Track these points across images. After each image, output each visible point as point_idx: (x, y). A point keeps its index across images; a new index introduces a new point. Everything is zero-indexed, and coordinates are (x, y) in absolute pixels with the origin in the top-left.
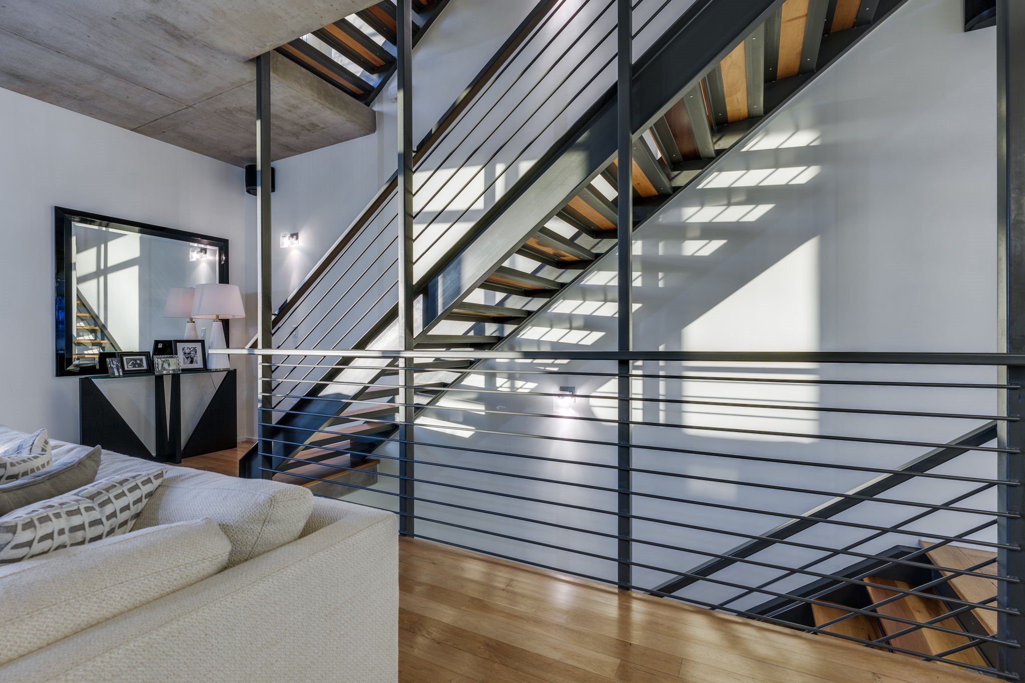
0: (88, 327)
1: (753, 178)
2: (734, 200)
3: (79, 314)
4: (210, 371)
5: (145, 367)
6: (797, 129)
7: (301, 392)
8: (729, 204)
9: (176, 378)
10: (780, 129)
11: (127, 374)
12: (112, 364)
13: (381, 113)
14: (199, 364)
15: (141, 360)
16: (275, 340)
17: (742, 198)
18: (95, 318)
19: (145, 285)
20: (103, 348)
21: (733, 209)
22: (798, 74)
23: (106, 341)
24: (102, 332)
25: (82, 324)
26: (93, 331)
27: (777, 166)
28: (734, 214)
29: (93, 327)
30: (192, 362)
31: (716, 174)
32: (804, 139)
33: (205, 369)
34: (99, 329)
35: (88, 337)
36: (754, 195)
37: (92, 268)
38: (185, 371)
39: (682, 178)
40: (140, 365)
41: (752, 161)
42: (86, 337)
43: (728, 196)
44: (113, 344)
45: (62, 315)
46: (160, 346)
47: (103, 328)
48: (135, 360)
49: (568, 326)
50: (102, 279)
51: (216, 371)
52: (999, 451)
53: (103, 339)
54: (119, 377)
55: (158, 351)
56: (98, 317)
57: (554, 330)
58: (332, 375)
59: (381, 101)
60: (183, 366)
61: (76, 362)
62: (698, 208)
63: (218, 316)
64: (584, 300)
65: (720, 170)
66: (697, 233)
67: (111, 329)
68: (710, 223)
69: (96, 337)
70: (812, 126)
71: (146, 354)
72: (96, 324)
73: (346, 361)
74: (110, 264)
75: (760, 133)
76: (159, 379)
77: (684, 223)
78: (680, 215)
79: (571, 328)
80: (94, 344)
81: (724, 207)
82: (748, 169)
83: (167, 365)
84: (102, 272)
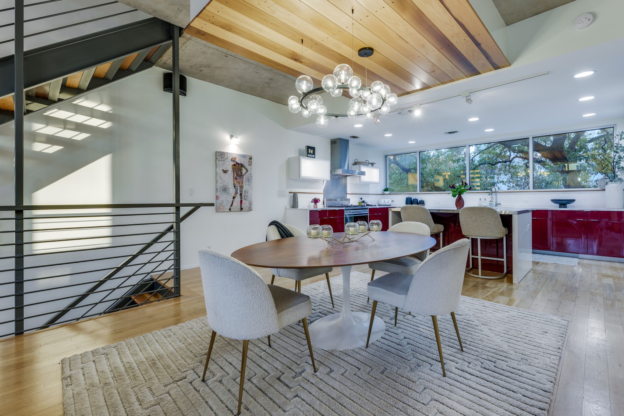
1: (79, 118)
2: (67, 127)
6: (102, 103)
8: (65, 128)
10: (93, 100)
17: (73, 127)
21: (66, 131)
22: (103, 79)
27: (92, 116)
28: (68, 134)
31: (56, 110)
36: (80, 127)
39: (35, 106)
41: (78, 109)
43: (64, 124)
52: (174, 232)
62: (45, 126)
65: (60, 109)
66: (44, 140)
68: (53, 135)
70: (109, 104)
75: (83, 97)
77: (34, 131)
81: (62, 129)
82: (76, 113)
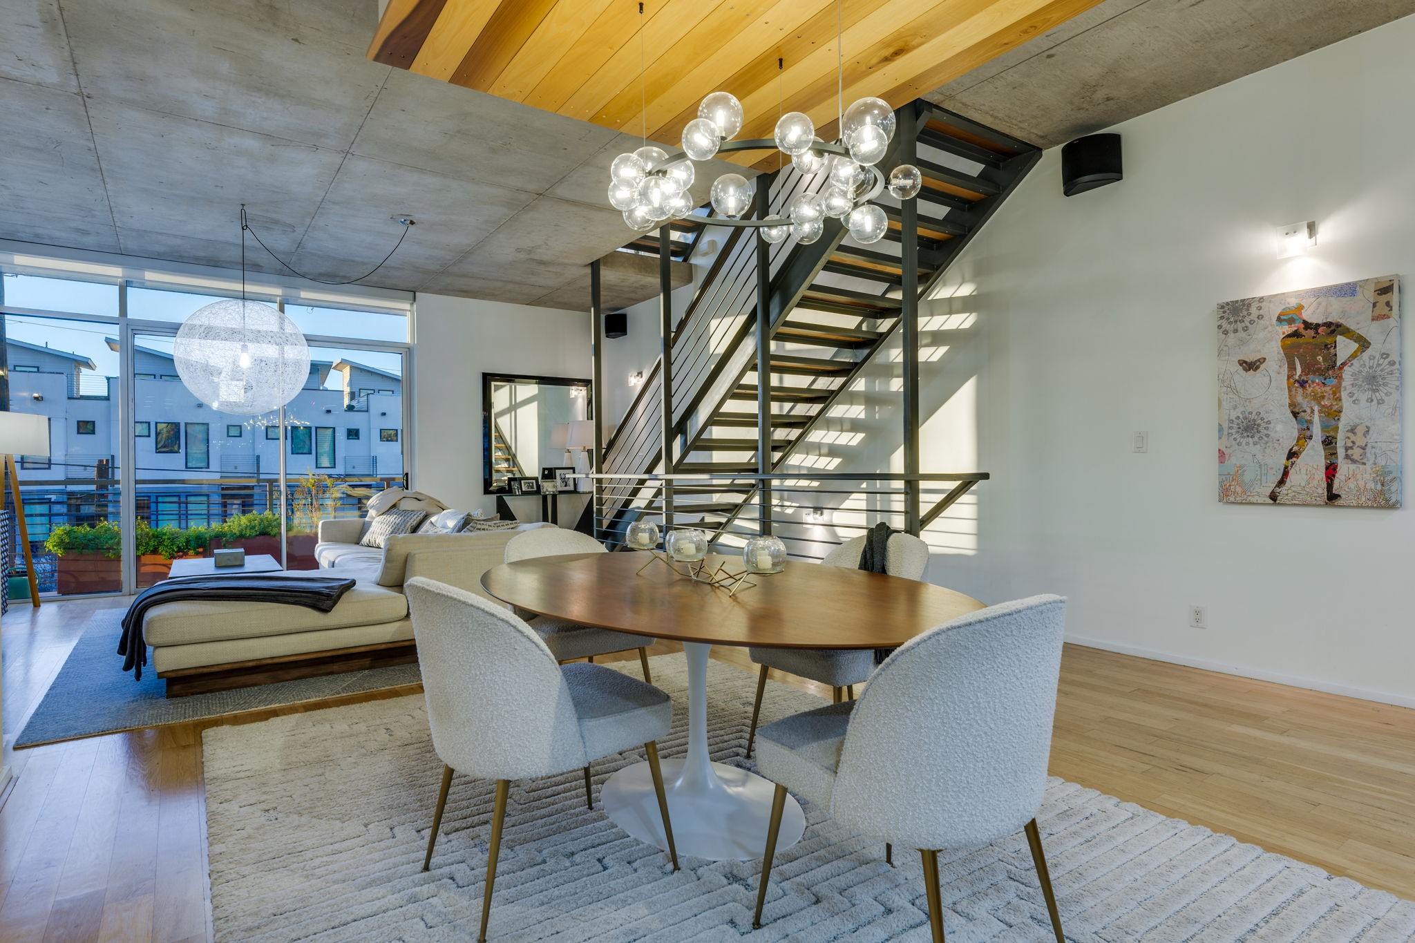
0: (504, 457)
3: (498, 445)
4: (579, 493)
5: (535, 489)
6: (962, 281)
7: (619, 506)
9: (554, 497)
11: (524, 493)
12: (515, 485)
13: (696, 265)
14: (571, 488)
15: (533, 483)
16: (605, 467)
17: (929, 340)
18: (508, 448)
19: (542, 419)
20: (514, 475)
23: (516, 469)
24: (513, 460)
25: (500, 454)
26: (507, 460)
27: (950, 312)
29: (507, 456)
30: (566, 486)
32: (966, 290)
33: (575, 491)
34: (512, 458)
35: (504, 465)
37: (507, 405)
38: (561, 492)
40: (532, 487)
41: (935, 308)
42: (503, 465)
44: (520, 471)
45: (486, 446)
46: (546, 472)
47: (514, 456)
48: (529, 483)
49: (818, 453)
50: (513, 413)
51: (584, 493)
53: (514, 467)
54: (519, 495)
55: (545, 477)
56: (510, 447)
57: (809, 456)
58: (635, 492)
59: (695, 255)
60: (560, 489)
61: (495, 484)
63: (584, 448)
64: (828, 430)
67: (520, 459)
69: (509, 465)
70: (972, 280)
71: (536, 479)
72: (509, 454)
73: (642, 482)
74: (518, 401)
75: (940, 283)
76: (545, 497)
78: (888, 356)
79: (820, 455)
80: (508, 471)
82: (932, 315)
83: (548, 487)
84: (513, 407)
